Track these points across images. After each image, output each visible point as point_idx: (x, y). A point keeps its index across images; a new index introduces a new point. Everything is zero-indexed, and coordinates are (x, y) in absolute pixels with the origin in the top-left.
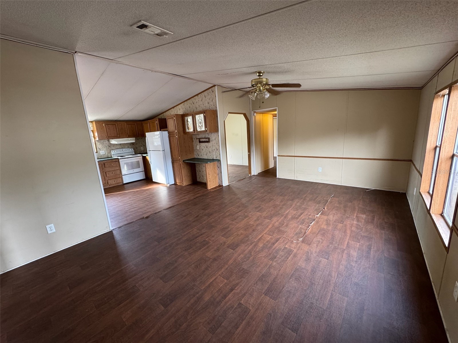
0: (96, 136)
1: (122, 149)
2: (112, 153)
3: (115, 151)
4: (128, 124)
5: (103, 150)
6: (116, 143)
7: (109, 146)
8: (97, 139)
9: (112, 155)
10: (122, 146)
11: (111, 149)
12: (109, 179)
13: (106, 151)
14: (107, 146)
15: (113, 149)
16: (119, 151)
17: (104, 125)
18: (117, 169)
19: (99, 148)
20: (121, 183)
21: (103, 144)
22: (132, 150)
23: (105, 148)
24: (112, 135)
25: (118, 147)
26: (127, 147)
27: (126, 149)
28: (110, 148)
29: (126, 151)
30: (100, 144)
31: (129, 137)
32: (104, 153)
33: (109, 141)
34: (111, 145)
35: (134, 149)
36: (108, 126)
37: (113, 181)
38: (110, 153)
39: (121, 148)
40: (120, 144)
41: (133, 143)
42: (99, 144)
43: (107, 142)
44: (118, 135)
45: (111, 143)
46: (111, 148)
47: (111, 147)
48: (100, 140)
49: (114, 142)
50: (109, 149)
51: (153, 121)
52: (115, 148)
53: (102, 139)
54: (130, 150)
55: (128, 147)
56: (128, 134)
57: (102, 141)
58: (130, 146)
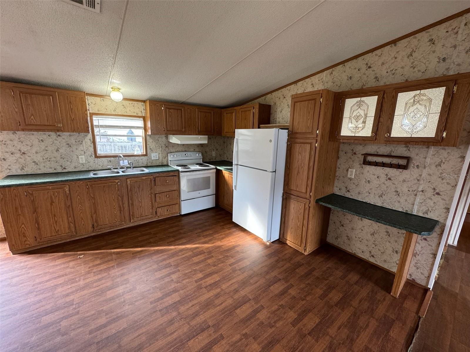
0: (149, 128)
1: (186, 153)
2: (170, 159)
3: (174, 156)
4: (200, 112)
5: (156, 153)
6: (179, 142)
7: (167, 147)
8: (149, 133)
9: (169, 162)
10: (186, 148)
11: (169, 152)
12: (160, 205)
13: (161, 155)
14: (164, 146)
15: (172, 151)
16: (180, 155)
17: (163, 108)
18: (175, 188)
19: (151, 149)
20: (178, 213)
21: (157, 141)
22: (200, 155)
23: (160, 149)
24: (174, 129)
25: (180, 149)
26: (192, 150)
27: (191, 153)
28: (167, 149)
29: (191, 156)
30: (152, 142)
31: (199, 133)
32: (157, 156)
33: (167, 137)
34: (169, 145)
35: (202, 154)
36: (171, 110)
37: (166, 210)
38: (167, 158)
39: (184, 150)
40: (184, 145)
41: (202, 145)
42: (151, 140)
43: (164, 138)
44: (182, 128)
45: (171, 141)
46: (169, 149)
47: (169, 147)
48: (154, 134)
49: (175, 140)
50: (165, 150)
51: (246, 109)
52: (174, 151)
53: (156, 134)
54: (197, 155)
55: (194, 151)
56: (198, 129)
57: (157, 137)
58: (197, 149)
